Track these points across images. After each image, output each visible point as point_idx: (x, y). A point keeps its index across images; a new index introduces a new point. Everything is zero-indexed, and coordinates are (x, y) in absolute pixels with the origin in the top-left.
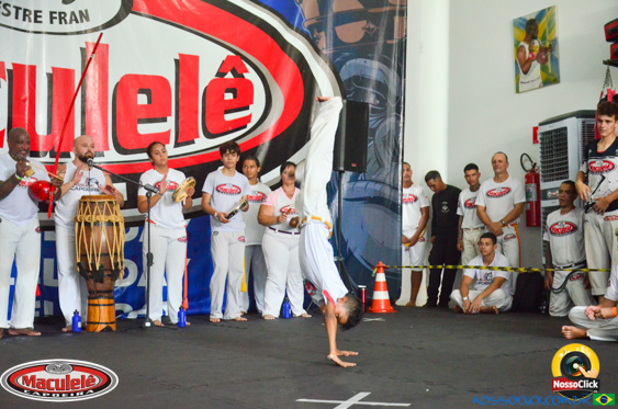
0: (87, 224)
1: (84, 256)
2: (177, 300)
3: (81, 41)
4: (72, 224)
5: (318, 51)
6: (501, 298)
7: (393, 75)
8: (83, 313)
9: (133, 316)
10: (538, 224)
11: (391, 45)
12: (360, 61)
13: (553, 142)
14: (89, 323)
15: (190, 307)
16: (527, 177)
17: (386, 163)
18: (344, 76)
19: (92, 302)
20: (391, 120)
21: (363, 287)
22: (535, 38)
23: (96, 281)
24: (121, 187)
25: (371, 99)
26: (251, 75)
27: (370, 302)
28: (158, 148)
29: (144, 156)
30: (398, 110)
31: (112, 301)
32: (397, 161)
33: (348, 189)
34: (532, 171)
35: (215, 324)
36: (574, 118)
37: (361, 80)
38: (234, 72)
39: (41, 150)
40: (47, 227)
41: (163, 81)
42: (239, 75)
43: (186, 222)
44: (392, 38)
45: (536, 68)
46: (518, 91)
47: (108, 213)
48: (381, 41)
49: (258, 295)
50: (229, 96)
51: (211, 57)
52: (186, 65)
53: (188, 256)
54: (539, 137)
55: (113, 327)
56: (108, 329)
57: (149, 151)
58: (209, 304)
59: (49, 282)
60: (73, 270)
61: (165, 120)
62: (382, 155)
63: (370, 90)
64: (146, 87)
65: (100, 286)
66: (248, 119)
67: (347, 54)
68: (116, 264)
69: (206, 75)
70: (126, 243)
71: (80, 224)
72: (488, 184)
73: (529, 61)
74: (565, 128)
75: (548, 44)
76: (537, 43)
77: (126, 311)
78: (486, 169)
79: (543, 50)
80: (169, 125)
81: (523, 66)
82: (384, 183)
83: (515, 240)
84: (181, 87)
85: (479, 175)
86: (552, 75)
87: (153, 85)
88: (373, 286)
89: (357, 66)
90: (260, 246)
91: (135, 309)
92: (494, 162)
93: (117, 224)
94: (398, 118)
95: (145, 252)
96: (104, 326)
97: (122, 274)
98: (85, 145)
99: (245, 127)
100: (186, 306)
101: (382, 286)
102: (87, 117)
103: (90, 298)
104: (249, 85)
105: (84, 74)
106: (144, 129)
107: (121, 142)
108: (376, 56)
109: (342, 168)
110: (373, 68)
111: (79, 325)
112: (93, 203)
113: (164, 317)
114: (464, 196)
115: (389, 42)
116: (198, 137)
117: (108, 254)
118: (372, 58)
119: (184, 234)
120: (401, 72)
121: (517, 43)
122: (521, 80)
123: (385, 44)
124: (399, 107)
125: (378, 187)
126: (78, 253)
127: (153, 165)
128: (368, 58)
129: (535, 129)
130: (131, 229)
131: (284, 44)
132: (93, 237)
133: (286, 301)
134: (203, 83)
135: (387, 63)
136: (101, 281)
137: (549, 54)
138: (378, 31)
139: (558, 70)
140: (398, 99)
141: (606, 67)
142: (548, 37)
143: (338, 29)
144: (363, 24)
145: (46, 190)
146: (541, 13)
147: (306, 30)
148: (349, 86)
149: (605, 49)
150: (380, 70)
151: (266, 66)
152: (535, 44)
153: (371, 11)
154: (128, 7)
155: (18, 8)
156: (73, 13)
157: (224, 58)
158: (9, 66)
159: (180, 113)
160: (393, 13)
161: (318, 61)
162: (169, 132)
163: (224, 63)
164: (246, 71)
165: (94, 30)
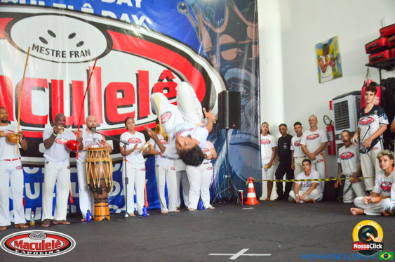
0: (93, 163)
1: (91, 180)
2: (142, 202)
3: (87, 66)
4: (84, 163)
5: (212, 65)
6: (316, 194)
7: (253, 76)
8: (92, 211)
9: (119, 211)
10: (335, 153)
11: (251, 60)
12: (235, 70)
13: (340, 109)
14: (95, 216)
15: (149, 206)
16: (327, 128)
17: (251, 123)
18: (227, 78)
19: (99, 204)
20: (253, 101)
21: (242, 191)
22: (328, 53)
23: (98, 193)
24: (110, 142)
25: (242, 90)
26: (176, 80)
27: (246, 199)
28: (130, 120)
30: (256, 95)
31: (107, 204)
32: (257, 122)
33: (232, 138)
34: (330, 125)
35: (164, 214)
36: (351, 96)
37: (236, 80)
38: (167, 79)
39: (67, 124)
40: (73, 165)
41: (130, 85)
42: (170, 80)
43: (144, 160)
44: (251, 56)
45: (329, 69)
46: (320, 82)
47: (103, 157)
48: (245, 59)
49: (185, 198)
50: (165, 91)
51: (155, 71)
52: (142, 77)
53: (146, 178)
54: (333, 106)
55: (108, 218)
56: (106, 219)
57: (125, 122)
58: (159, 204)
59: (76, 196)
60: (86, 187)
61: (132, 106)
62: (249, 119)
63: (241, 85)
64: (121, 89)
65: (100, 196)
66: (176, 103)
67: (228, 66)
68: (109, 184)
69: (153, 81)
70: (113, 173)
71: (89, 163)
72: (307, 133)
73: (326, 66)
74: (347, 101)
75: (335, 57)
77: (115, 209)
78: (306, 125)
79: (333, 60)
80: (134, 108)
81: (323, 68)
82: (250, 134)
83: (323, 162)
84: (139, 88)
85: (302, 128)
86: (338, 73)
87: (124, 88)
88: (247, 190)
89: (233, 73)
90: (185, 171)
91: (119, 208)
92: (310, 120)
93: (108, 162)
94: (257, 99)
95: (124, 177)
96: (103, 217)
97: (112, 189)
98: (90, 121)
100: (147, 205)
101: (252, 190)
102: (91, 105)
103: (95, 203)
104: (176, 85)
105: (89, 83)
106: (121, 111)
108: (243, 66)
109: (227, 128)
110: (242, 73)
111: (90, 217)
112: (95, 152)
113: (135, 211)
114: (294, 140)
115: (249, 59)
116: (149, 114)
117: (104, 179)
118: (241, 68)
119: (144, 166)
120: (257, 75)
121: (318, 57)
122: (322, 76)
123: (247, 60)
124: (257, 94)
125: (247, 137)
126: (88, 179)
127: (127, 129)
128: (239, 68)
129: (331, 102)
130: (116, 165)
131: (193, 63)
132: (96, 170)
133: (200, 200)
134: (151, 85)
135: (249, 70)
136: (101, 193)
137: (336, 62)
138: (243, 53)
139: (341, 71)
140: (256, 89)
141: (367, 67)
142: (335, 53)
143: (223, 53)
144: (236, 50)
145: (75, 144)
146: (331, 40)
147: (205, 54)
148: (230, 83)
149: (366, 58)
150: (246, 74)
151: (185, 75)
152: (328, 56)
153: (240, 43)
154: (110, 47)
155: (53, 51)
156: (82, 52)
157: (162, 71)
158: (49, 81)
159: (140, 102)
160: (251, 43)
161: (212, 70)
162: (134, 112)
163: (162, 74)
164: (174, 78)
165: (92, 60)
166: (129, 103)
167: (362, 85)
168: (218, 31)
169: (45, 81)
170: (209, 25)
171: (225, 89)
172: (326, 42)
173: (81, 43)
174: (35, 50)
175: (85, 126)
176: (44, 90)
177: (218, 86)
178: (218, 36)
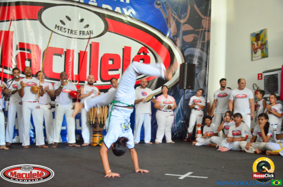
1: (90, 119)
5: (175, 44)
7: (205, 54)
12: (192, 49)
14: (93, 143)
17: (201, 86)
18: (186, 54)
19: (95, 135)
20: (203, 71)
22: (259, 40)
23: (94, 128)
25: (195, 62)
29: (109, 83)
31: (101, 135)
32: (205, 86)
37: (192, 56)
38: (144, 53)
41: (118, 56)
42: (145, 54)
45: (259, 52)
46: (252, 60)
51: (136, 47)
52: (127, 50)
55: (100, 145)
59: (79, 128)
61: (118, 70)
62: (200, 83)
63: (195, 59)
64: (112, 58)
65: (95, 130)
67: (187, 46)
68: (101, 122)
69: (134, 54)
73: (257, 49)
74: (277, 74)
75: (264, 43)
76: (260, 42)
79: (262, 45)
80: (120, 72)
81: (254, 51)
84: (124, 58)
86: (265, 54)
87: (114, 57)
89: (190, 51)
94: (206, 70)
96: (97, 144)
101: (199, 132)
103: (93, 134)
104: (149, 57)
106: (111, 73)
109: (185, 88)
110: (197, 52)
117: (98, 118)
118: (196, 48)
120: (208, 53)
121: (252, 42)
122: (254, 56)
124: (207, 66)
128: (194, 47)
134: (132, 57)
135: (202, 49)
137: (264, 46)
139: (267, 53)
140: (206, 63)
142: (264, 40)
143: (184, 37)
144: (193, 35)
145: (75, 94)
146: (262, 31)
148: (187, 58)
150: (200, 52)
152: (259, 42)
153: (196, 30)
154: (107, 29)
155: (69, 30)
156: (87, 31)
157: (140, 48)
158: (65, 50)
160: (205, 31)
161: (176, 48)
162: (119, 75)
163: (140, 49)
164: (148, 52)
165: (94, 38)
166: (116, 68)
168: (182, 21)
169: (63, 49)
170: (176, 17)
172: (258, 32)
173: (88, 26)
174: (57, 29)
175: (86, 82)
176: (61, 56)
178: (182, 25)
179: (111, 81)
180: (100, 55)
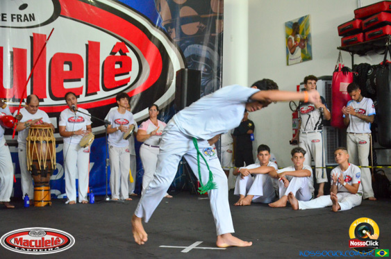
3: (30, 32)
5: (169, 38)
7: (216, 54)
9: (62, 196)
11: (214, 37)
12: (196, 46)
16: (293, 114)
18: (186, 54)
19: (38, 188)
20: (215, 81)
22: (298, 33)
23: (42, 176)
25: (202, 68)
26: (131, 54)
30: (218, 75)
31: (49, 188)
36: (321, 81)
37: (196, 57)
38: (121, 52)
41: (78, 57)
42: (123, 53)
44: (214, 32)
45: (298, 51)
46: (288, 64)
48: (207, 35)
50: (117, 66)
52: (93, 48)
55: (50, 203)
56: (48, 204)
61: (79, 80)
63: (202, 63)
66: (128, 80)
67: (188, 41)
69: (104, 54)
70: (57, 154)
71: (32, 142)
73: (294, 47)
75: (305, 37)
76: (299, 37)
77: (57, 194)
79: (303, 40)
80: (82, 83)
81: (291, 49)
84: (89, 60)
86: (308, 55)
87: (72, 59)
89: (193, 49)
91: (61, 193)
94: (219, 80)
96: (46, 203)
99: (126, 84)
102: (34, 78)
103: (35, 187)
104: (129, 60)
106: (67, 85)
107: (54, 93)
108: (205, 43)
110: (204, 50)
112: (35, 130)
115: (213, 35)
116: (99, 90)
118: (202, 44)
120: (220, 52)
121: (287, 37)
122: (290, 58)
123: (210, 36)
124: (219, 73)
128: (200, 44)
129: (298, 86)
130: (60, 145)
131: (150, 36)
134: (102, 58)
135: (213, 48)
136: (46, 176)
137: (306, 43)
138: (206, 28)
139: (311, 53)
140: (220, 69)
141: (339, 50)
142: (305, 33)
143: (183, 27)
144: (198, 24)
146: (302, 19)
147: (163, 27)
148: (190, 61)
149: (338, 40)
150: (208, 51)
151: (140, 49)
153: (202, 16)
154: (58, 12)
156: (25, 15)
157: (115, 44)
159: (89, 76)
160: (215, 18)
161: (171, 46)
162: (82, 88)
163: (114, 46)
164: (128, 52)
165: (37, 26)
166: (76, 77)
167: (334, 70)
168: (179, 2)
171: (184, 67)
173: (25, 6)
177: (176, 64)
178: (179, 7)
179: (65, 98)
180: (49, 57)
